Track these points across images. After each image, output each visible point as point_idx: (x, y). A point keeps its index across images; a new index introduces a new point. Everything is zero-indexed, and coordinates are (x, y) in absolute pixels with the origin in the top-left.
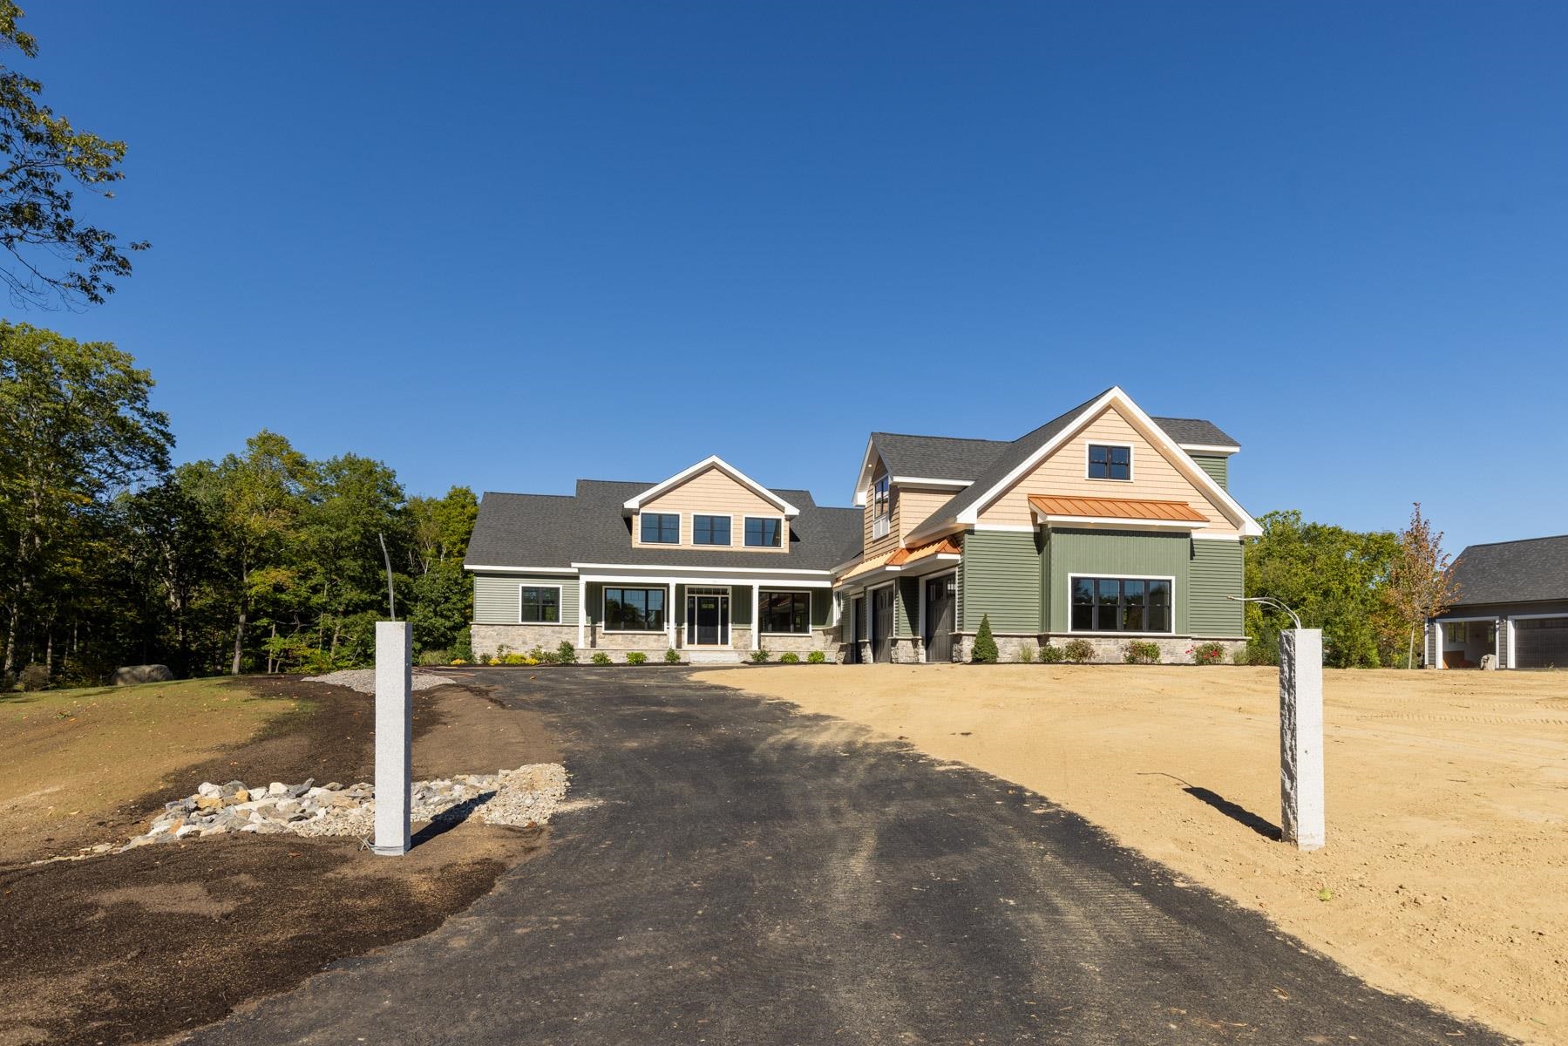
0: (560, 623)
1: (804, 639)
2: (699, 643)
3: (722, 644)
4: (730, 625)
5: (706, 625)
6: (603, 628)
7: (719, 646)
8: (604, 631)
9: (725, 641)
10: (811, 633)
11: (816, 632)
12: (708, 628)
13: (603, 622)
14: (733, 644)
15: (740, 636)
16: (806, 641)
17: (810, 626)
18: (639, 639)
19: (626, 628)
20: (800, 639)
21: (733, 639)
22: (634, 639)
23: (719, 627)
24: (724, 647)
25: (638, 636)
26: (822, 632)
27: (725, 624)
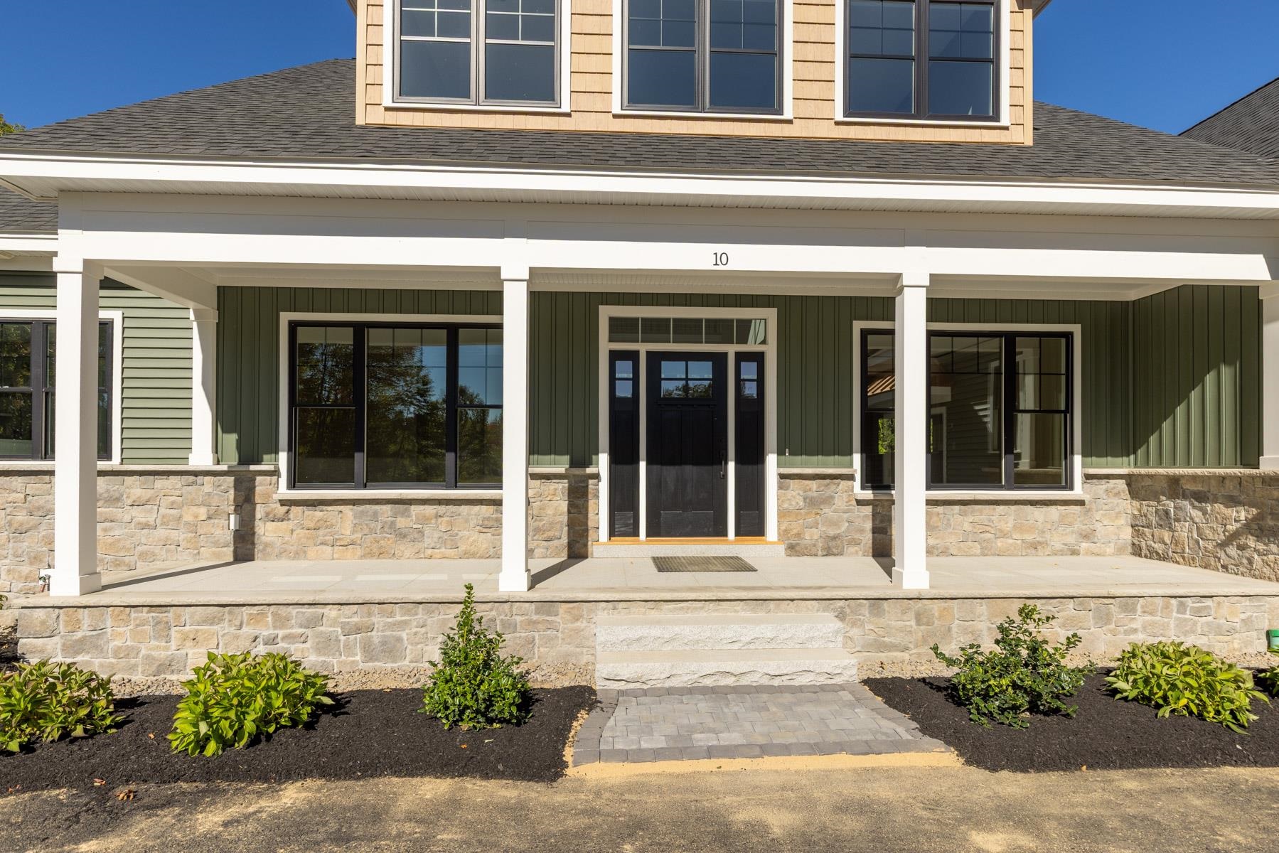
0: (115, 462)
1: (1054, 511)
2: (653, 531)
3: (738, 533)
4: (771, 460)
5: (681, 462)
6: (283, 480)
7: (730, 545)
8: (283, 491)
9: (752, 525)
10: (1078, 491)
11: (1103, 486)
12: (689, 470)
13: (283, 457)
14: (783, 534)
15: (812, 503)
16: (1062, 521)
17: (1078, 459)
18: (425, 520)
19: (375, 477)
20: (1038, 513)
21: (782, 514)
22: (402, 522)
23: (731, 466)
24: (747, 550)
25: (415, 509)
26: (1122, 484)
27: (752, 456)
